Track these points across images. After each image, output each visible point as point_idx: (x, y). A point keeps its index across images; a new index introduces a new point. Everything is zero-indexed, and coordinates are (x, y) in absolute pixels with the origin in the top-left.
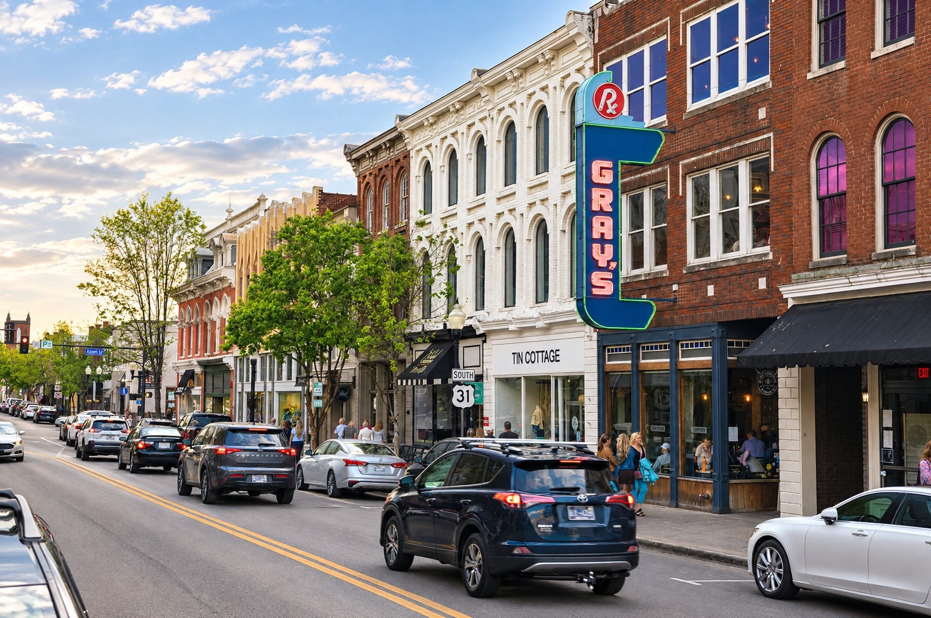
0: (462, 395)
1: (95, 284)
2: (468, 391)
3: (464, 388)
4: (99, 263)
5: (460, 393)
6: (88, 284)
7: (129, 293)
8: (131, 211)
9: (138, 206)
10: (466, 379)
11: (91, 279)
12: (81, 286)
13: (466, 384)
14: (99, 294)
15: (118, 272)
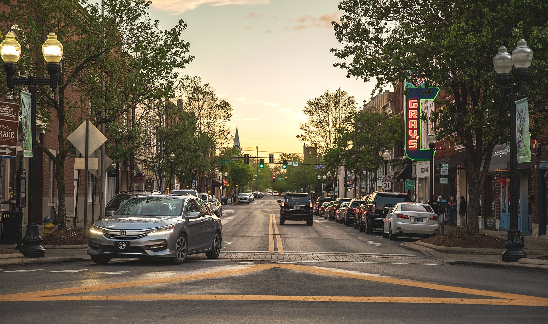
0: (386, 185)
1: (304, 135)
2: (388, 184)
3: (387, 182)
4: (306, 125)
5: (385, 184)
6: (302, 135)
7: (321, 139)
8: (321, 98)
9: (324, 95)
10: (388, 179)
11: (303, 132)
12: (298, 136)
13: (388, 181)
14: (306, 140)
15: (315, 129)
